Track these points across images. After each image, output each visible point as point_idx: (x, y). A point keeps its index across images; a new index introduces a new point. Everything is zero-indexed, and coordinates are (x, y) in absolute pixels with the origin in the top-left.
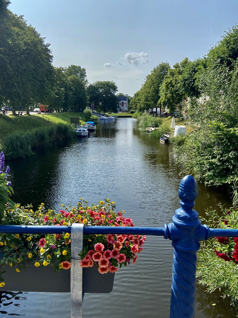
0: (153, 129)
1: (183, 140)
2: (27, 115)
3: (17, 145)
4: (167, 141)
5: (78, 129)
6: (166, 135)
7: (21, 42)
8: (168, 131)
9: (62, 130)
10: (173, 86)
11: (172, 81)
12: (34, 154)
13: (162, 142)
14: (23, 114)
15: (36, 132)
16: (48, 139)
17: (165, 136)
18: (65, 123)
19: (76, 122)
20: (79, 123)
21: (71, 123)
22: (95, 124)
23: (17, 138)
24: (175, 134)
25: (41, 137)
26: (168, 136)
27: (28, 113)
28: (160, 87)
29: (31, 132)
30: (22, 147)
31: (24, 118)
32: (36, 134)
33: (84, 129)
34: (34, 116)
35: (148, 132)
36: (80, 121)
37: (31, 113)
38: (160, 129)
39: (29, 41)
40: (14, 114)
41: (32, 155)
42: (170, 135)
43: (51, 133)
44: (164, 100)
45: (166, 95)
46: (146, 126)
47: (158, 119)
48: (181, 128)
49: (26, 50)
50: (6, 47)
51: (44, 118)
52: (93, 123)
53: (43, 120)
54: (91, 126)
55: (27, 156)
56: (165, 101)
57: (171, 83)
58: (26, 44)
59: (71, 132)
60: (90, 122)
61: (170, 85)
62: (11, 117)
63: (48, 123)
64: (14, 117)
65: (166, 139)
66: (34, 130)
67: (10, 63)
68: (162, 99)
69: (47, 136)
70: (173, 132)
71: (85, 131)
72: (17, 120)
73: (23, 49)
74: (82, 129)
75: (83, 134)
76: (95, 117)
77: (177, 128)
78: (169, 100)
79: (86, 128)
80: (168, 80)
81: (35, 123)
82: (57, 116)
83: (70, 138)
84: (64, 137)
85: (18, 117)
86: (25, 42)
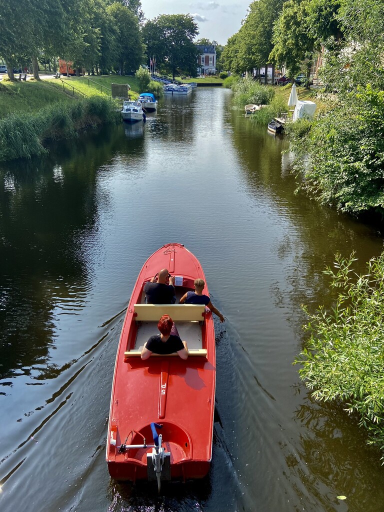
0: (257, 108)
1: (307, 128)
2: (35, 81)
3: (16, 136)
4: (280, 131)
5: (126, 107)
6: (279, 120)
8: (284, 112)
9: (97, 109)
10: (298, 24)
11: (296, 13)
12: (46, 151)
13: (272, 131)
14: (28, 79)
15: (52, 112)
16: (71, 126)
17: (278, 122)
18: (103, 95)
19: (120, 93)
20: (126, 97)
21: (114, 95)
22: (156, 98)
23: (19, 124)
24: (296, 118)
25: (59, 122)
26: (282, 122)
27: (37, 77)
28: (274, 25)
29: (40, 114)
31: (29, 85)
33: (136, 108)
34: (46, 82)
35: (249, 113)
36: (130, 92)
37: (43, 77)
38: (269, 108)
40: (12, 79)
41: (42, 154)
42: (286, 119)
43: (76, 115)
44: (279, 52)
45: (285, 41)
46: (245, 102)
47: (266, 89)
48: (306, 106)
51: (66, 85)
52: (151, 95)
53: (64, 89)
54: (149, 101)
55: (34, 156)
56: (282, 54)
57: (294, 17)
59: (112, 112)
60: (147, 94)
61: (292, 21)
62: (6, 83)
63: (72, 94)
64: (11, 83)
65: (279, 126)
68: (278, 49)
69: (69, 120)
70: (293, 113)
71: (136, 111)
72: (16, 89)
74: (132, 107)
75: (133, 117)
76: (154, 84)
77: (300, 104)
78: (289, 51)
79: (139, 105)
80: (290, 12)
81: (48, 94)
82: (89, 83)
83: (110, 123)
84: (100, 121)
85: (18, 84)
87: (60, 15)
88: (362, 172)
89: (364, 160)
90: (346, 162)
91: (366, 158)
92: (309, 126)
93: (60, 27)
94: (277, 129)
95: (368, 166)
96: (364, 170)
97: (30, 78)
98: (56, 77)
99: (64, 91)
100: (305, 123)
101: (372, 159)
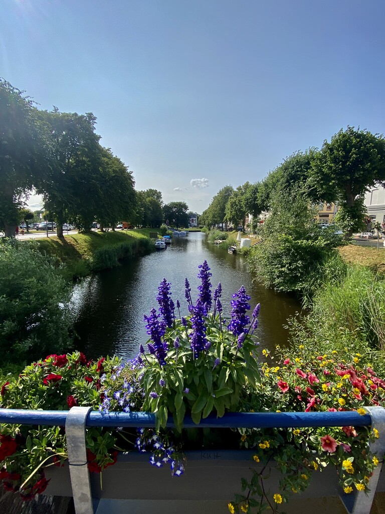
0: (221, 241)
1: (248, 251)
3: (105, 257)
4: (235, 252)
5: (157, 243)
6: (233, 247)
7: (110, 170)
8: (234, 243)
9: (143, 244)
10: (237, 205)
12: (120, 265)
13: (230, 252)
14: (109, 231)
15: (122, 246)
18: (145, 237)
19: (154, 236)
20: (157, 238)
21: (151, 237)
22: (171, 238)
24: (241, 246)
25: (126, 250)
26: (235, 248)
27: (113, 230)
28: (225, 206)
29: (117, 246)
30: (110, 259)
31: (110, 234)
32: (121, 248)
34: (118, 232)
35: (217, 244)
36: (158, 236)
37: (116, 230)
38: (227, 241)
39: (117, 169)
40: (102, 231)
41: (118, 266)
42: (237, 246)
43: (134, 247)
45: (231, 212)
46: (215, 239)
47: (223, 233)
48: (246, 240)
49: (114, 176)
50: (97, 174)
51: (128, 233)
52: (169, 237)
53: (127, 235)
54: (168, 239)
55: (114, 267)
56: (230, 218)
57: (235, 202)
59: (151, 245)
60: (167, 236)
61: (233, 204)
62: (99, 233)
63: (130, 237)
64: (102, 233)
65: (233, 250)
66: (120, 244)
67: (101, 188)
68: (228, 216)
69: (131, 249)
70: (239, 244)
71: (162, 244)
72: (105, 236)
73: (111, 176)
74: (160, 242)
75: (161, 247)
76: (170, 232)
77: (243, 240)
78: (233, 216)
79: (163, 241)
80: (233, 200)
81: (119, 238)
82: (138, 232)
85: (105, 233)
86: (113, 170)
90: (277, 268)
91: (287, 266)
93: (128, 208)
95: (289, 270)
96: (287, 271)
97: (110, 230)
98: (122, 229)
100: (247, 248)
101: (290, 266)
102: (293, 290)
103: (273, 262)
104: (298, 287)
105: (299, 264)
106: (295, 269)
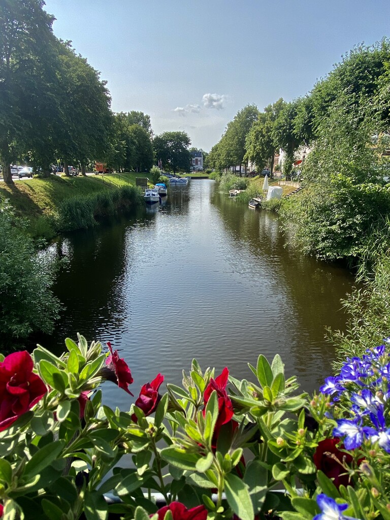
0: (238, 192)
1: (278, 205)
2: (83, 176)
3: (77, 213)
4: (258, 206)
5: (147, 193)
6: (256, 199)
7: (74, 75)
8: (257, 194)
9: (127, 194)
10: (263, 136)
11: (262, 129)
12: (97, 224)
13: (252, 207)
15: (98, 196)
16: (113, 207)
17: (255, 200)
18: (130, 185)
19: (143, 184)
20: (146, 186)
21: (137, 184)
22: (166, 187)
23: (77, 204)
24: (268, 198)
25: (105, 203)
26: (259, 200)
27: (84, 174)
28: (246, 137)
29: (92, 196)
30: (83, 216)
31: (80, 179)
32: (98, 200)
33: (154, 193)
34: (91, 177)
35: (233, 195)
36: (148, 184)
37: (87, 174)
38: (248, 191)
39: (84, 74)
40: (68, 175)
41: (95, 226)
42: (262, 199)
43: (115, 198)
44: (251, 155)
45: (255, 147)
46: (229, 188)
47: (243, 179)
48: (276, 190)
49: (80, 86)
50: (53, 82)
51: (104, 179)
52: (164, 185)
53: (104, 182)
54: (162, 189)
55: (90, 227)
56: (253, 156)
57: (261, 132)
58: (79, 77)
59: (139, 197)
60: (161, 184)
61: (259, 134)
62: (64, 178)
63: (109, 185)
64: (68, 178)
65: (256, 203)
66: (96, 194)
67: (61, 105)
68: (250, 152)
69: (111, 202)
70: (266, 195)
71: (154, 195)
72: (72, 182)
73: (76, 85)
74: (151, 192)
75: (152, 199)
76: (165, 178)
77: (271, 189)
78: (258, 154)
79: (156, 191)
80: (258, 128)
81: (93, 185)
82: (119, 177)
83: (138, 204)
84: (130, 203)
85: (72, 179)
86: (78, 75)
87: (102, 132)
88: (337, 232)
89: (338, 224)
90: (324, 226)
92: (280, 202)
93: (102, 139)
94: (256, 205)
95: (341, 228)
96: (338, 230)
97: (79, 174)
98: (96, 174)
99: (103, 183)
100: (276, 201)
101: (343, 223)
102: (345, 257)
103: (318, 218)
104: (353, 252)
105: (357, 219)
106: (350, 227)
